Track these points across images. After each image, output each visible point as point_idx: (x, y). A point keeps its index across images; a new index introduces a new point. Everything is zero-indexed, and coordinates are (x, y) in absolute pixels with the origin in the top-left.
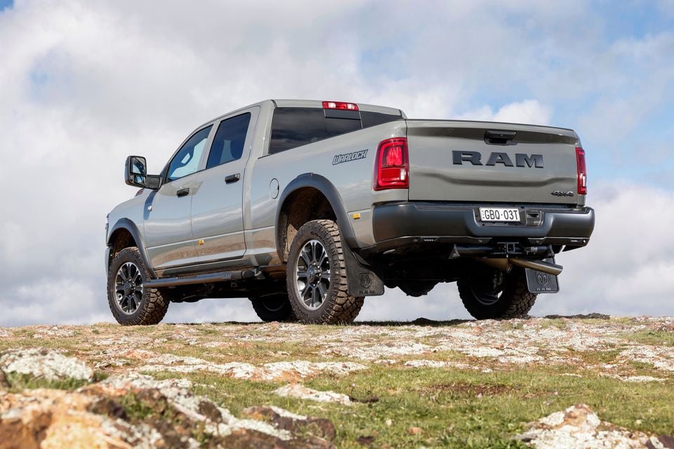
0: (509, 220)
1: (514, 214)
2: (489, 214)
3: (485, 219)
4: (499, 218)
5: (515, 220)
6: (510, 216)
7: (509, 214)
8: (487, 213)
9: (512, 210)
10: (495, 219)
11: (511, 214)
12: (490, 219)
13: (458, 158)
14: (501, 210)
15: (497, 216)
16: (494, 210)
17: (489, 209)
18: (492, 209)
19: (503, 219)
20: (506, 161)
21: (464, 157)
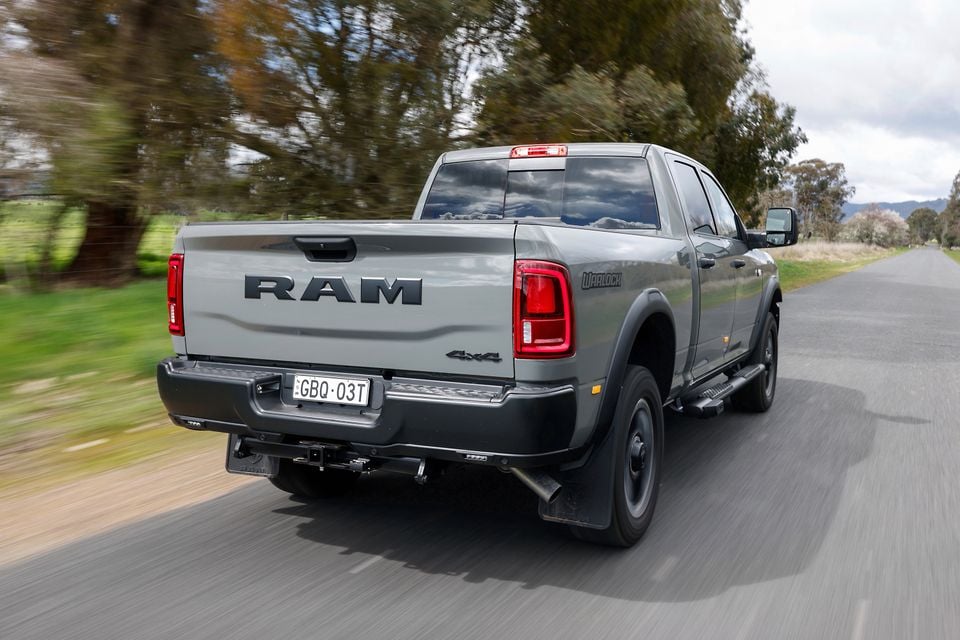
0: (345, 401)
1: (357, 389)
2: (309, 387)
3: (299, 397)
4: (325, 396)
5: (355, 401)
6: (348, 393)
7: (348, 389)
8: (306, 386)
9: (356, 383)
10: (318, 398)
11: (352, 391)
12: (308, 398)
13: (253, 288)
14: (333, 382)
15: (324, 392)
16: (320, 380)
17: (310, 379)
18: (317, 379)
19: (332, 398)
20: (342, 294)
21: (264, 285)
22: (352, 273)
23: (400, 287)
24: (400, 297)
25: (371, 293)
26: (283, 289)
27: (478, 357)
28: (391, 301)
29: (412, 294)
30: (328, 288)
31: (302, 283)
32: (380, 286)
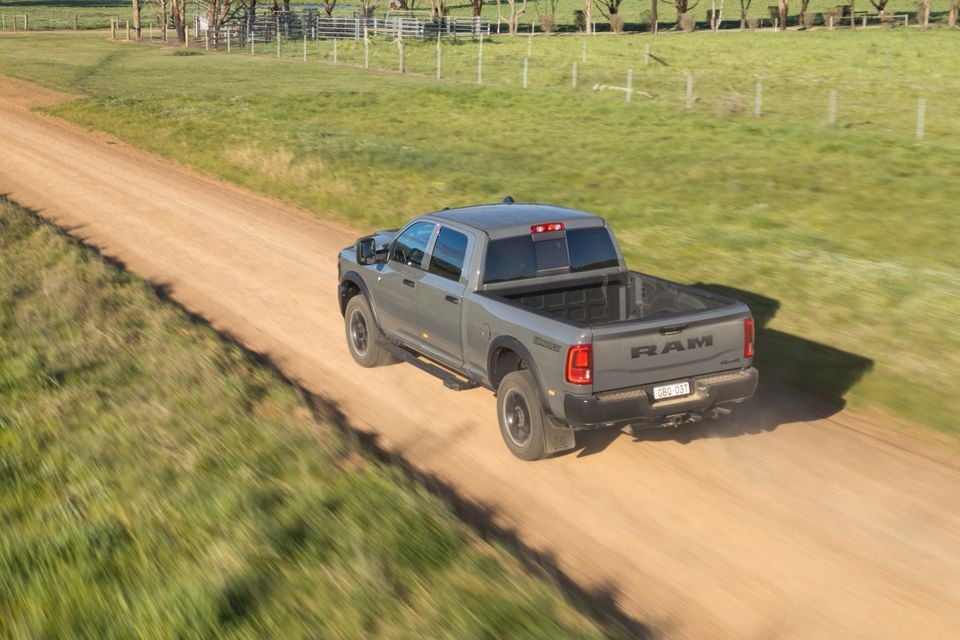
0: (680, 393)
2: (662, 392)
3: (659, 397)
4: (671, 394)
5: (685, 393)
7: (679, 388)
9: (683, 384)
10: (668, 396)
11: (682, 389)
12: (662, 397)
13: (636, 353)
14: (673, 387)
15: (669, 392)
16: (666, 388)
17: (661, 389)
19: (674, 394)
20: (679, 347)
21: (641, 351)
22: (683, 337)
23: (704, 339)
24: (704, 344)
25: (692, 344)
26: (652, 351)
27: (733, 361)
28: (700, 345)
29: (708, 341)
30: (673, 346)
31: (661, 345)
32: (697, 340)
